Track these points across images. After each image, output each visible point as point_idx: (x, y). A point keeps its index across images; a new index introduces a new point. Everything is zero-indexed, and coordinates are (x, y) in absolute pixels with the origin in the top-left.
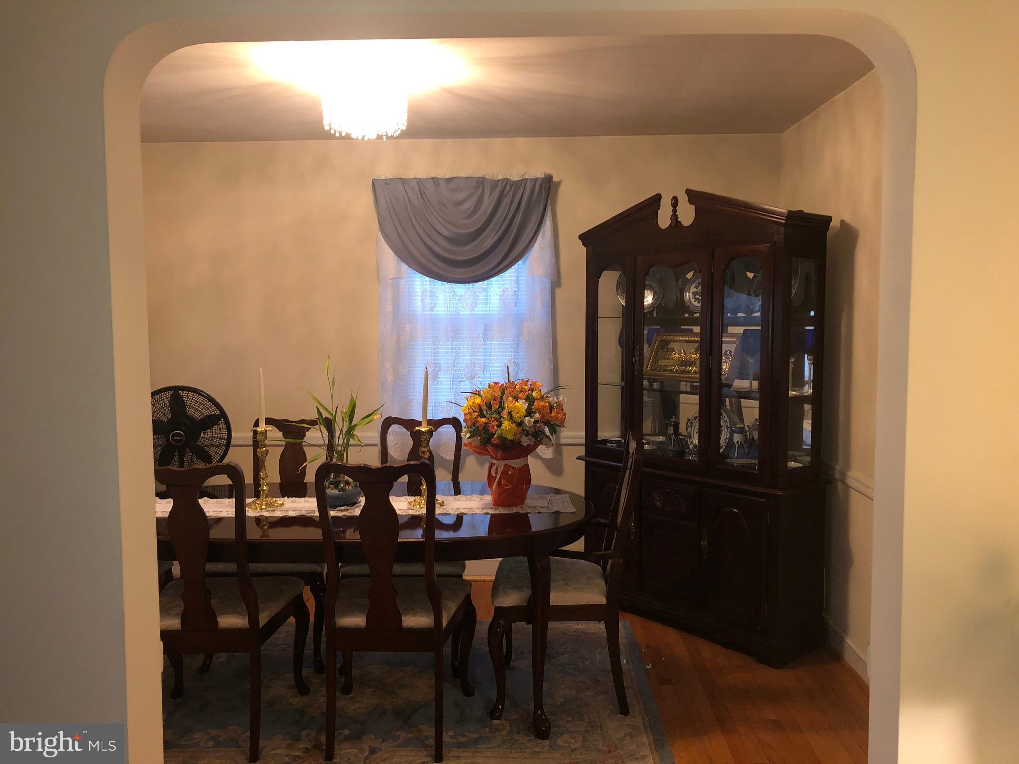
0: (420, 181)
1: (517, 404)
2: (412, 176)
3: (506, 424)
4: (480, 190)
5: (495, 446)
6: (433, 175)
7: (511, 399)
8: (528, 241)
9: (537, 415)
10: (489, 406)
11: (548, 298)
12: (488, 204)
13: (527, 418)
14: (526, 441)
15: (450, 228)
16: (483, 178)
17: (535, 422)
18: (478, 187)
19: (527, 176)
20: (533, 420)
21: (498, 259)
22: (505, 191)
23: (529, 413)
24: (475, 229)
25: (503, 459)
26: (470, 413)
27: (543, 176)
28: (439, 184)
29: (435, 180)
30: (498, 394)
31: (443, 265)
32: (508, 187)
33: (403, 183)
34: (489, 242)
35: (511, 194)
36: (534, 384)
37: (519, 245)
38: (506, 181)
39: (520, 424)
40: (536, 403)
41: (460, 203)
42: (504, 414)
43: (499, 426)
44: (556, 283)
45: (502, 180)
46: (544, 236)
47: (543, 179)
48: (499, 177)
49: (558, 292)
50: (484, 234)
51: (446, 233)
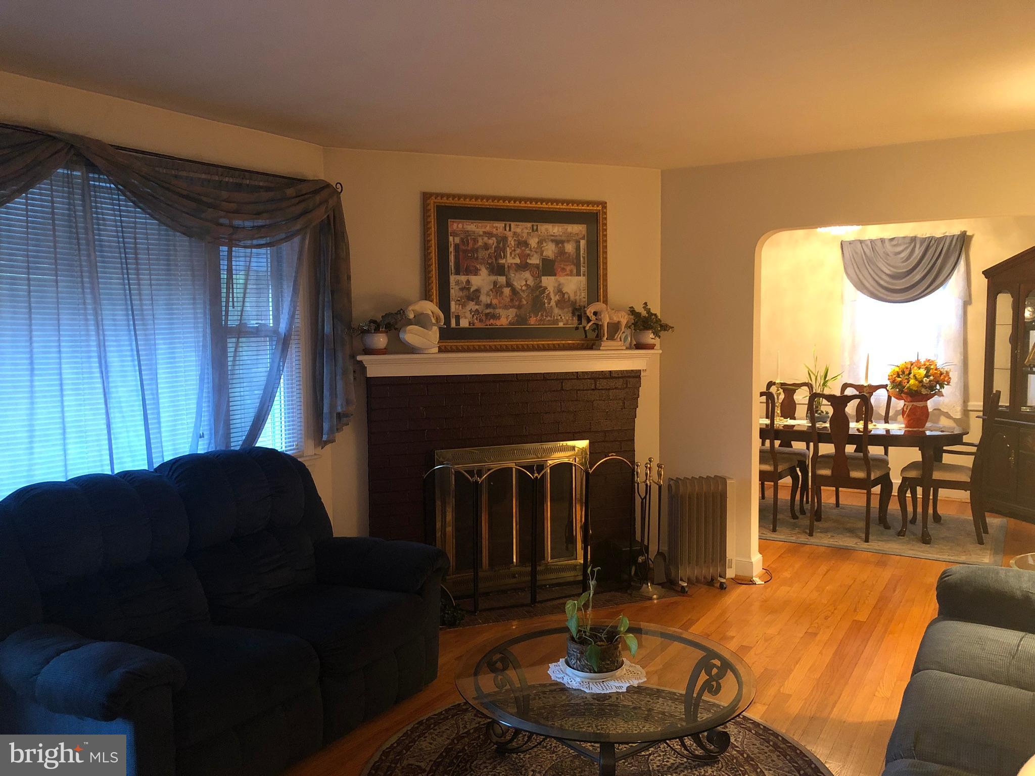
0: (872, 241)
1: (919, 371)
2: (867, 238)
3: (912, 382)
4: (913, 245)
5: (906, 393)
6: (882, 237)
7: (916, 368)
8: (946, 275)
9: (932, 378)
10: (903, 372)
11: (960, 312)
12: (918, 252)
13: (925, 378)
14: (924, 391)
15: (892, 269)
16: (915, 237)
17: (930, 381)
18: (910, 243)
19: (947, 234)
20: (928, 380)
21: (924, 288)
22: (931, 244)
23: (927, 376)
24: (908, 269)
25: (911, 402)
26: (892, 375)
27: (959, 233)
28: (884, 242)
29: (882, 240)
30: (909, 366)
31: (886, 293)
32: (933, 242)
33: (861, 243)
34: (918, 277)
35: (935, 246)
36: (933, 361)
37: (941, 277)
38: (931, 239)
39: (921, 382)
40: (931, 371)
41: (900, 253)
42: (911, 376)
43: (908, 382)
44: (967, 302)
45: (929, 237)
46: (958, 272)
47: (959, 235)
48: (927, 236)
49: (970, 308)
50: (915, 272)
51: (888, 272)
